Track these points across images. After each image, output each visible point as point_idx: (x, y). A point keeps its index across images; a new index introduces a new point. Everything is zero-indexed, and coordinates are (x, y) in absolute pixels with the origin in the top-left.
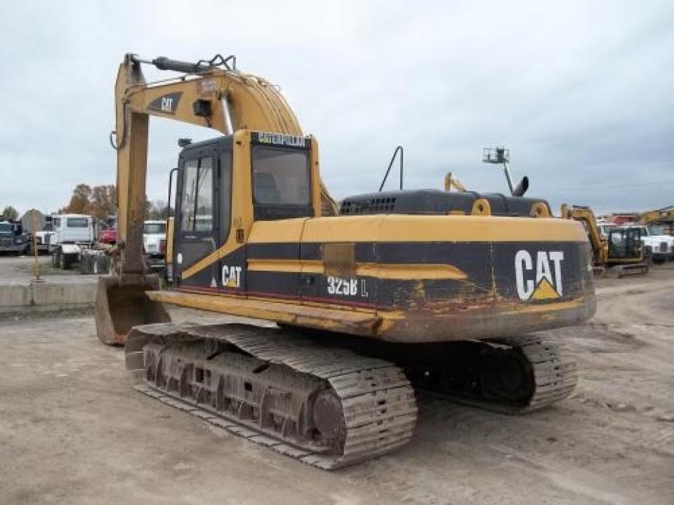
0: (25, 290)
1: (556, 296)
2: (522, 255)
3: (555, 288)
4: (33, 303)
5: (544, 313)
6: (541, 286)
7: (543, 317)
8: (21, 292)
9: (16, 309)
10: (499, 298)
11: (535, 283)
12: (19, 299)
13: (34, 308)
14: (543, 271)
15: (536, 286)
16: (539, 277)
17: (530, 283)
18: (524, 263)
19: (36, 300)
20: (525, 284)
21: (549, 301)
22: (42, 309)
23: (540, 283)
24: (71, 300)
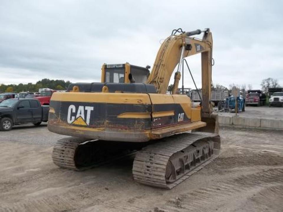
0: (230, 118)
1: (85, 124)
2: (72, 107)
3: (85, 121)
4: (233, 124)
5: (77, 130)
6: (78, 119)
7: (77, 131)
8: (229, 119)
9: (227, 125)
10: (61, 121)
11: (75, 118)
12: (228, 121)
13: (233, 126)
14: (80, 114)
15: (76, 119)
16: (78, 116)
17: (73, 118)
18: (72, 110)
19: (234, 123)
20: (71, 118)
21: (81, 126)
22: (236, 127)
23: (78, 118)
24: (248, 124)
